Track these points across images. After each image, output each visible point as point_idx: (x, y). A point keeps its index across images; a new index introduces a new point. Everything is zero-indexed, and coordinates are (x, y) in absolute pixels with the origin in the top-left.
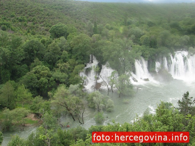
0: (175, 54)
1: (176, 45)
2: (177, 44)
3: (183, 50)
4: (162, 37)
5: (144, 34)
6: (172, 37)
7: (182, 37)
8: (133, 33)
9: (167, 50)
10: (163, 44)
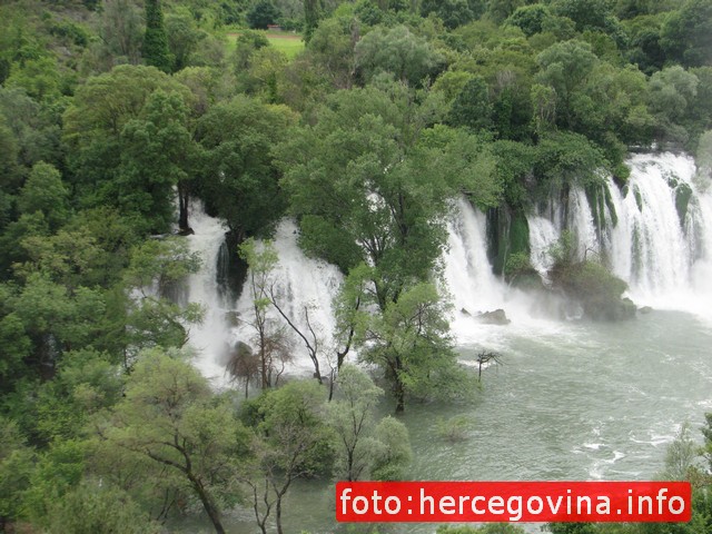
0: (627, 171)
1: (631, 118)
2: (639, 116)
4: (553, 80)
5: (444, 66)
6: (610, 77)
7: (656, 78)
8: (384, 59)
9: (587, 147)
10: (566, 120)
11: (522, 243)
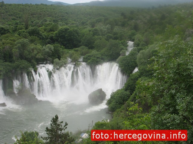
0: (37, 68)
1: (37, 56)
2: (39, 56)
3: (46, 63)
4: (19, 48)
6: (32, 47)
7: (44, 47)
9: (26, 63)
10: (22, 57)
11: (11, 86)
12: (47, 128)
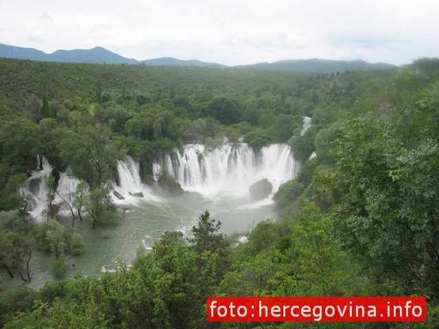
0: (184, 149)
1: (184, 134)
2: (187, 133)
3: (196, 143)
4: (162, 122)
5: (131, 117)
6: (178, 122)
7: (194, 122)
8: (114, 115)
9: (170, 142)
10: (164, 133)
11: (150, 172)
12: (194, 227)
